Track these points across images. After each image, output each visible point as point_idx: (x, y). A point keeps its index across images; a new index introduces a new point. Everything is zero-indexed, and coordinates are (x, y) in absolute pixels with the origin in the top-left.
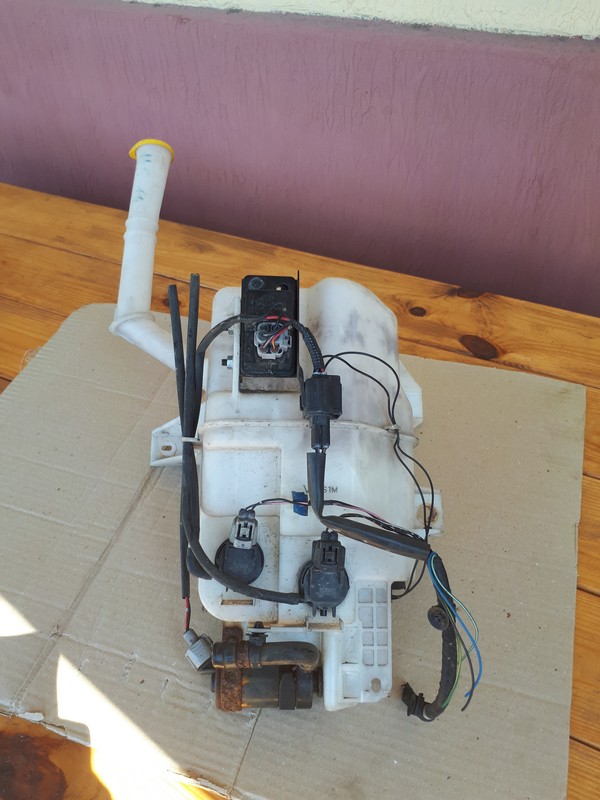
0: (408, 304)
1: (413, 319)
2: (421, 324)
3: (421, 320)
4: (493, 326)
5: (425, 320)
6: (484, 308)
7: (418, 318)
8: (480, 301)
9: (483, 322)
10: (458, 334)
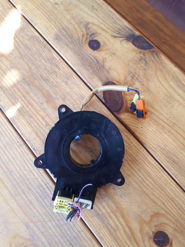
0: (92, 34)
1: (86, 50)
2: (89, 56)
3: (91, 54)
4: (136, 82)
5: (94, 54)
6: (142, 62)
7: (90, 51)
8: (144, 54)
9: (132, 75)
10: (107, 78)
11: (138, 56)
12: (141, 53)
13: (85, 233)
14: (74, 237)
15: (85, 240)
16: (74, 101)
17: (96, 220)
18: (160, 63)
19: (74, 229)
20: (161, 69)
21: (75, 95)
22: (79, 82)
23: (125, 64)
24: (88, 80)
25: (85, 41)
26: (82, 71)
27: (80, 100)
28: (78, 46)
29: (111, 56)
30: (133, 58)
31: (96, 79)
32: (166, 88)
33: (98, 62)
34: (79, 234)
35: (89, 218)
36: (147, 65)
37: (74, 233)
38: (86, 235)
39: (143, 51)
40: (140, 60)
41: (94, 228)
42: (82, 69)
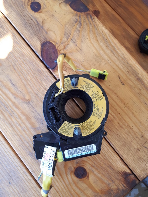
1: (28, 11)
2: (30, 18)
3: (32, 15)
4: (71, 42)
5: (35, 16)
6: (77, 24)
7: (32, 12)
8: (80, 17)
9: (67, 35)
10: (46, 38)
11: (74, 18)
12: (77, 15)
13: (20, 168)
14: (12, 170)
15: (21, 173)
16: (16, 59)
17: (30, 158)
18: (93, 25)
19: (12, 164)
20: (93, 31)
21: (17, 53)
22: (21, 41)
23: (62, 26)
24: (29, 40)
25: (27, 3)
26: (24, 31)
27: (21, 57)
28: (21, 8)
29: (50, 17)
30: (69, 20)
31: (35, 39)
32: (96, 49)
33: (38, 23)
34: (16, 168)
35: (24, 156)
36: (82, 26)
37: (12, 167)
38: (21, 169)
39: (79, 13)
40: (76, 22)
41: (28, 164)
42: (23, 30)
